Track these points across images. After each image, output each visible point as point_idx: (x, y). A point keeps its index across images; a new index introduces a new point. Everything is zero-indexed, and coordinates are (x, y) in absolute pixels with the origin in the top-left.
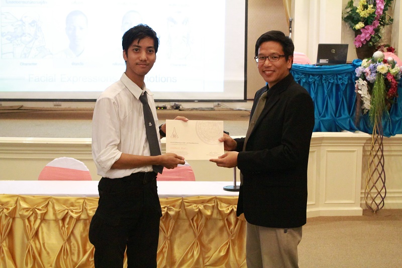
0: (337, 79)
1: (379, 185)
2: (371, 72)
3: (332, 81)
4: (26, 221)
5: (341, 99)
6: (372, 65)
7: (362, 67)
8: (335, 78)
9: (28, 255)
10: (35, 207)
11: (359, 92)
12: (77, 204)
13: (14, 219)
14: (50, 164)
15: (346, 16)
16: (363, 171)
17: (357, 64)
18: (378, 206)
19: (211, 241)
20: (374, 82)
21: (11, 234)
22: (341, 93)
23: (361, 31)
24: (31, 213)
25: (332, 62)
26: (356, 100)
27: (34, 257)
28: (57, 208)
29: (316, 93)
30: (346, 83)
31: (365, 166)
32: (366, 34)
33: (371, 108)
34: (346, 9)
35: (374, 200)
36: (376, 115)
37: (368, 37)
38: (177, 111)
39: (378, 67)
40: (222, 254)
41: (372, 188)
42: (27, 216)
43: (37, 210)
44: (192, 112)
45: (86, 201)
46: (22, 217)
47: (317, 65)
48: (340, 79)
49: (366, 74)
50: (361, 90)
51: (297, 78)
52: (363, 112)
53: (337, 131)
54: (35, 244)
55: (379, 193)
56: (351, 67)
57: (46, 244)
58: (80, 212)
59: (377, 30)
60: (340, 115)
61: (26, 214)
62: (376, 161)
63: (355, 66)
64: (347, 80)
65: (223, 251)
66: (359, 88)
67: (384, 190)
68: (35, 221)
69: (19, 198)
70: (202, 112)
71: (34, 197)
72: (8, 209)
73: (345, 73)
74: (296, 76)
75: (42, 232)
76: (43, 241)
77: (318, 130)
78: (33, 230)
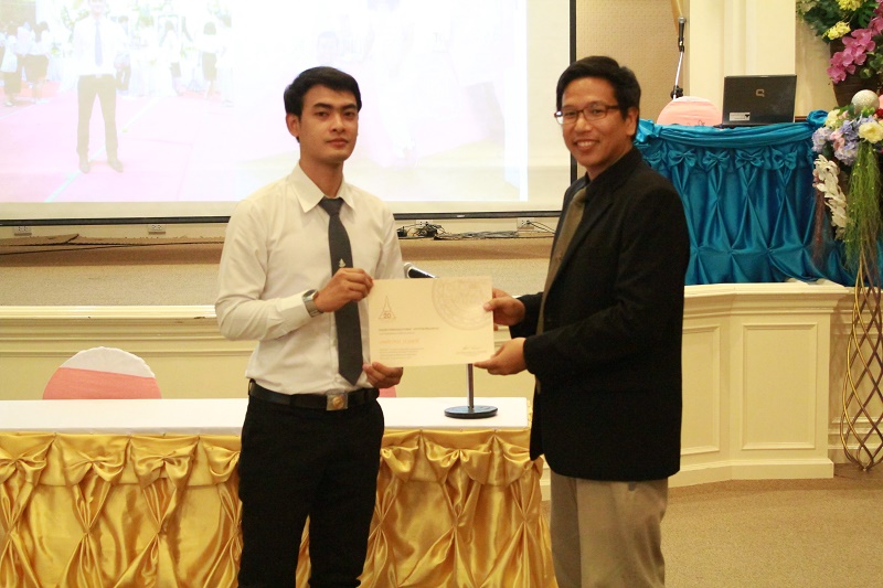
0: (770, 158)
2: (847, 141)
3: (759, 164)
4: (2, 488)
5: (781, 204)
6: (847, 123)
7: (826, 128)
8: (767, 155)
9: (7, 564)
10: (21, 456)
11: (821, 187)
12: (112, 450)
14: (69, 363)
16: (836, 370)
17: (816, 121)
18: (872, 458)
20: (854, 163)
22: (780, 191)
23: (844, 42)
24: (13, 469)
25: (757, 119)
26: (816, 208)
27: (20, 569)
28: (68, 457)
29: (722, 192)
30: (792, 167)
32: (854, 49)
33: (848, 224)
35: (862, 444)
37: (860, 57)
38: (429, 242)
39: (861, 128)
40: (439, 560)
41: (860, 413)
42: (2, 477)
43: (23, 464)
44: (462, 243)
45: (132, 442)
47: (723, 127)
48: (778, 158)
49: (834, 146)
50: (823, 182)
51: (676, 159)
52: (835, 234)
53: (774, 281)
55: (875, 427)
56: (804, 129)
57: (44, 540)
58: (120, 467)
59: (881, 41)
60: (780, 243)
62: (866, 351)
63: (813, 127)
64: (794, 160)
65: (440, 553)
66: (821, 178)
68: (21, 488)
70: (488, 242)
71: (18, 435)
73: (789, 143)
74: (673, 153)
75: (38, 515)
76: (40, 532)
77: (728, 278)
78: (15, 507)
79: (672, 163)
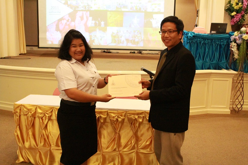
1: (240, 98)
2: (239, 39)
3: (218, 43)
4: (41, 119)
5: (222, 52)
6: (240, 35)
7: (234, 36)
8: (220, 41)
9: (42, 138)
10: (45, 112)
13: (35, 118)
15: (227, 8)
16: (232, 90)
18: (239, 109)
19: (142, 135)
20: (241, 44)
21: (33, 125)
22: (222, 49)
23: (235, 16)
24: (43, 115)
25: (218, 33)
26: (230, 53)
27: (45, 139)
29: (209, 49)
30: (225, 44)
31: (233, 88)
32: (237, 18)
33: (238, 58)
34: (227, 5)
35: (236, 106)
36: (240, 62)
37: (238, 20)
38: (140, 55)
39: (243, 36)
41: (236, 99)
42: (41, 117)
43: (46, 114)
46: (39, 117)
47: (210, 34)
48: (222, 42)
49: (236, 40)
50: (233, 48)
51: (199, 41)
52: (234, 60)
53: (219, 69)
54: (45, 132)
55: (240, 102)
56: (228, 36)
57: (51, 133)
59: (243, 16)
60: (221, 61)
61: (40, 116)
62: (239, 85)
63: (231, 35)
64: (226, 42)
66: (232, 47)
67: (242, 101)
68: (45, 120)
69: (37, 107)
70: (152, 55)
71: (45, 107)
72: (31, 113)
73: (224, 39)
74: (199, 40)
75: (49, 126)
76: (50, 131)
77: (209, 68)
78: (44, 124)
79: (198, 42)
